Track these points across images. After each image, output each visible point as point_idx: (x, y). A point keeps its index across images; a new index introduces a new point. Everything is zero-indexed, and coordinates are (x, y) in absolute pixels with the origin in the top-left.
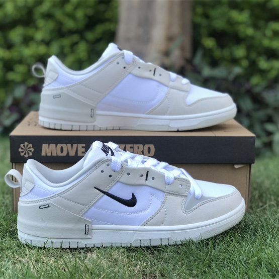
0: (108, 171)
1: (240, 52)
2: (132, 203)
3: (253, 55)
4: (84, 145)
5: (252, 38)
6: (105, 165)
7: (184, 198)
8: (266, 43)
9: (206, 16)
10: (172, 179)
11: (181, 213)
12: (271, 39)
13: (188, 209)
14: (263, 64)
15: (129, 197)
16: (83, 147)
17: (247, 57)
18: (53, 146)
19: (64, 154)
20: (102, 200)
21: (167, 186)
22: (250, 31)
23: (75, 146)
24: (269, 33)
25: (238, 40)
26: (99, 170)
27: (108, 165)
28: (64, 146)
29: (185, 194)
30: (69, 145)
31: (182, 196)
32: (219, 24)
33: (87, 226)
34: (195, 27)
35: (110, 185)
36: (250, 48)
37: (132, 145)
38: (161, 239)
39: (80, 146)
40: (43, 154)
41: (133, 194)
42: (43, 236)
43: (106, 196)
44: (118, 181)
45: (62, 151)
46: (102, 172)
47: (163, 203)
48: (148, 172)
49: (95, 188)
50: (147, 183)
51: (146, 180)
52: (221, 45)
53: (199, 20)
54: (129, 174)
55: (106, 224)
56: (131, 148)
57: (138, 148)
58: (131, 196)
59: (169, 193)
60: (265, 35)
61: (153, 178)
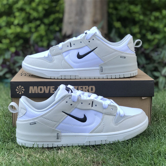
0: (70, 102)
1: (136, 30)
2: (84, 120)
3: (144, 31)
4: (54, 87)
5: (143, 21)
6: (68, 98)
7: (114, 116)
8: (151, 24)
9: (116, 9)
10: (107, 106)
11: (113, 125)
12: (154, 22)
13: (117, 123)
15: (82, 117)
16: (53, 88)
17: (140, 33)
18: (35, 87)
19: (42, 92)
20: (67, 119)
21: (104, 110)
22: (142, 17)
23: (48, 87)
25: (135, 22)
26: (65, 102)
27: (70, 98)
28: (42, 87)
29: (114, 114)
30: (45, 87)
31: (112, 115)
32: (123, 13)
33: (58, 134)
34: (109, 15)
35: (71, 110)
37: (82, 87)
38: (102, 141)
39: (52, 87)
40: (30, 92)
41: (84, 115)
42: (32, 141)
43: (69, 117)
44: (76, 108)
45: (41, 91)
46: (67, 102)
47: (102, 119)
48: (93, 102)
49: (63, 112)
50: (93, 108)
51: (92, 106)
52: (125, 26)
53: (111, 11)
54: (82, 103)
55: (69, 133)
56: (81, 88)
57: (86, 88)
58: (84, 116)
59: (105, 114)
60: (150, 19)
61: (96, 106)
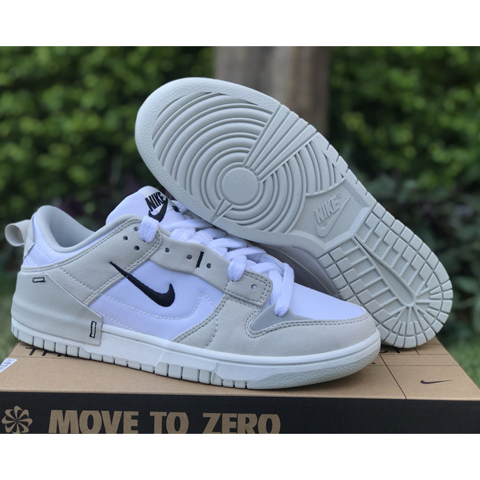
0: (134, 239)
1: (403, 135)
3: (424, 140)
5: (423, 113)
6: (131, 228)
7: (256, 309)
8: (445, 121)
9: (351, 77)
10: (240, 272)
12: (453, 115)
14: (439, 154)
15: (163, 290)
17: (414, 143)
20: (119, 285)
21: (230, 283)
22: (420, 103)
24: (449, 105)
25: (399, 114)
26: (121, 235)
27: (136, 229)
29: (259, 303)
31: (253, 304)
32: (371, 90)
33: (94, 323)
34: (334, 93)
35: (135, 263)
36: (419, 128)
41: (171, 286)
43: (126, 281)
44: (148, 259)
46: (126, 238)
47: (218, 310)
48: (202, 253)
49: (111, 263)
50: (197, 271)
51: (198, 266)
52: (372, 122)
53: (339, 82)
54: (167, 250)
58: (168, 288)
59: (231, 296)
60: (442, 109)
61: (209, 266)
